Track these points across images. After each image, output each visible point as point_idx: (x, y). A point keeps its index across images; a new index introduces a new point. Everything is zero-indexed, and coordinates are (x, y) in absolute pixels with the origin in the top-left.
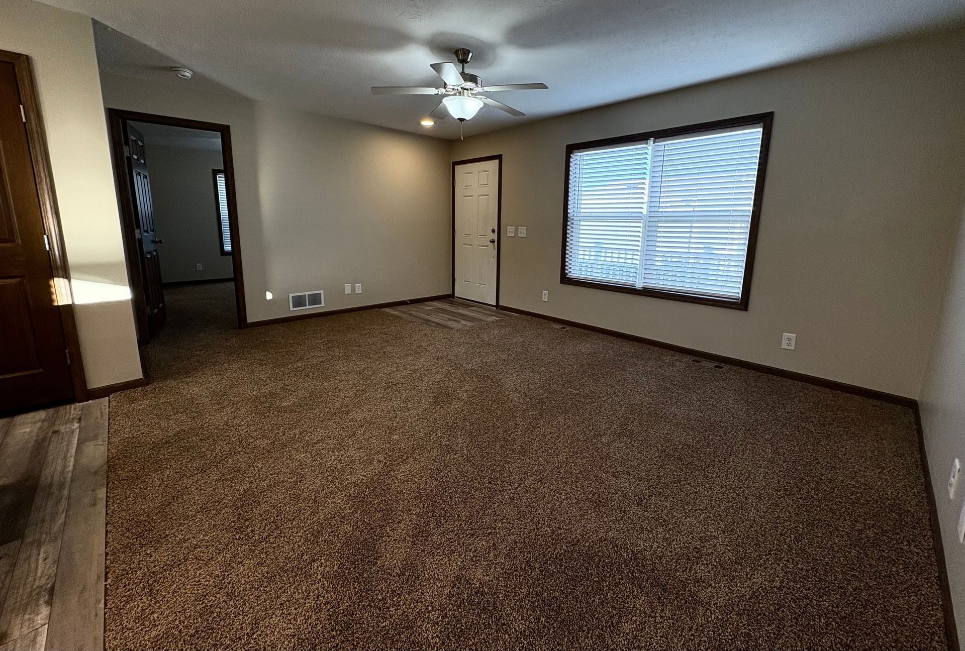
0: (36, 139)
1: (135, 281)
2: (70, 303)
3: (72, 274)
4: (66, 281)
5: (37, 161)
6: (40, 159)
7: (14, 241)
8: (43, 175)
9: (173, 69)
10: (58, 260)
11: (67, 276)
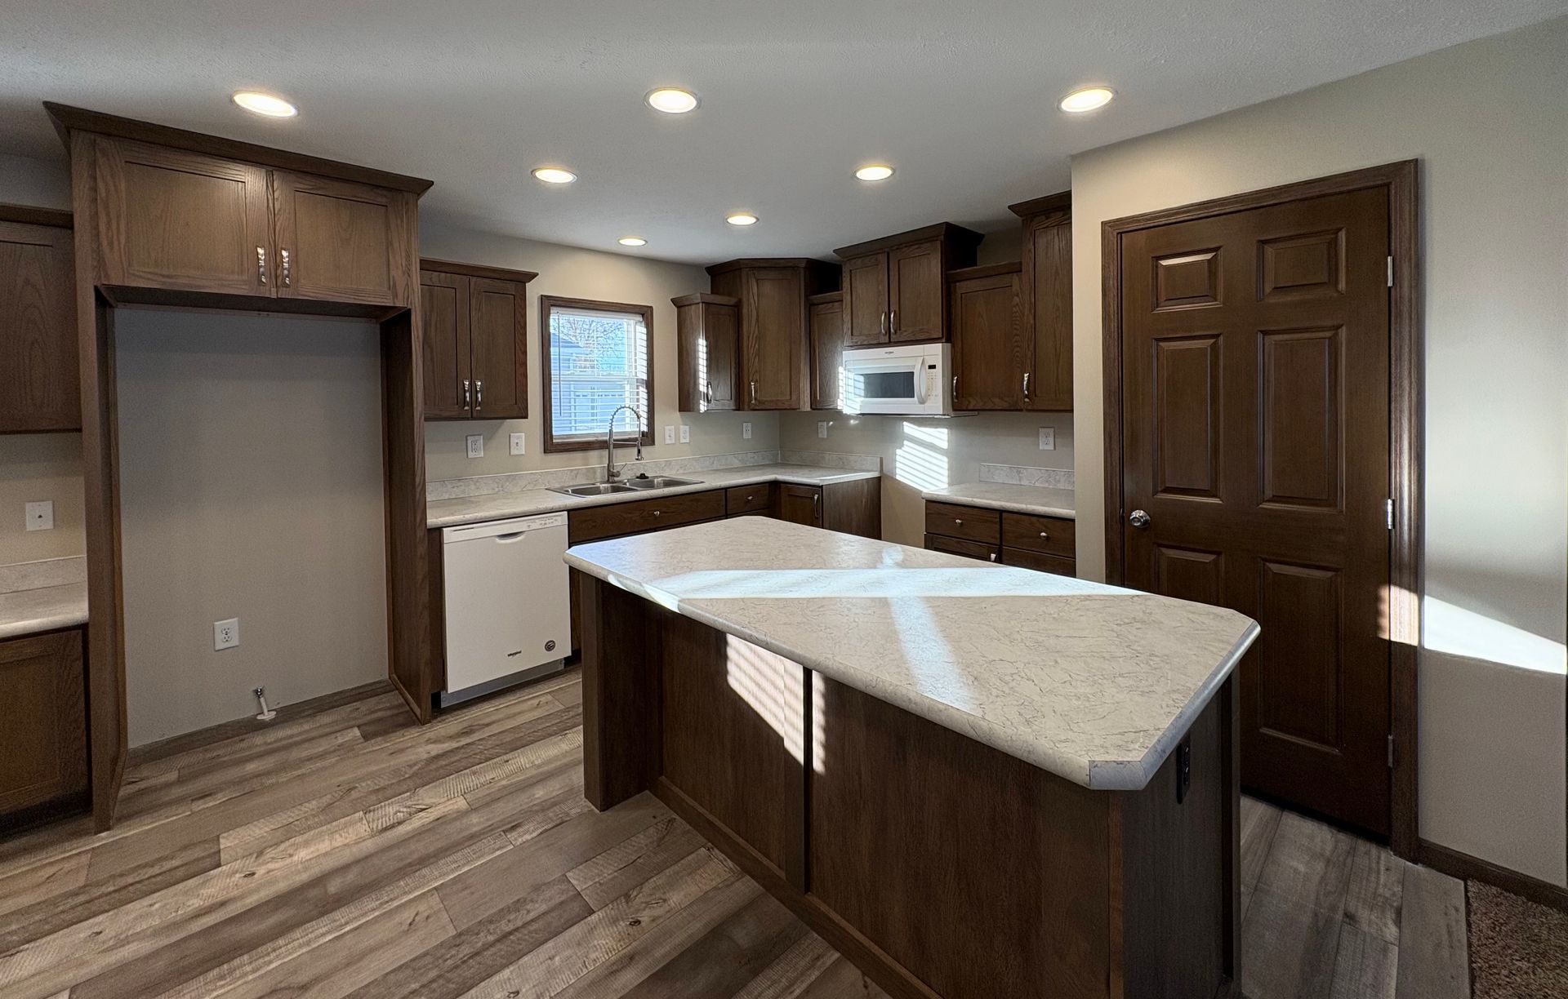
0: (1407, 314)
2: (1415, 642)
3: (1428, 585)
4: (1414, 597)
7: (1334, 505)
10: (1406, 551)
11: (1417, 586)
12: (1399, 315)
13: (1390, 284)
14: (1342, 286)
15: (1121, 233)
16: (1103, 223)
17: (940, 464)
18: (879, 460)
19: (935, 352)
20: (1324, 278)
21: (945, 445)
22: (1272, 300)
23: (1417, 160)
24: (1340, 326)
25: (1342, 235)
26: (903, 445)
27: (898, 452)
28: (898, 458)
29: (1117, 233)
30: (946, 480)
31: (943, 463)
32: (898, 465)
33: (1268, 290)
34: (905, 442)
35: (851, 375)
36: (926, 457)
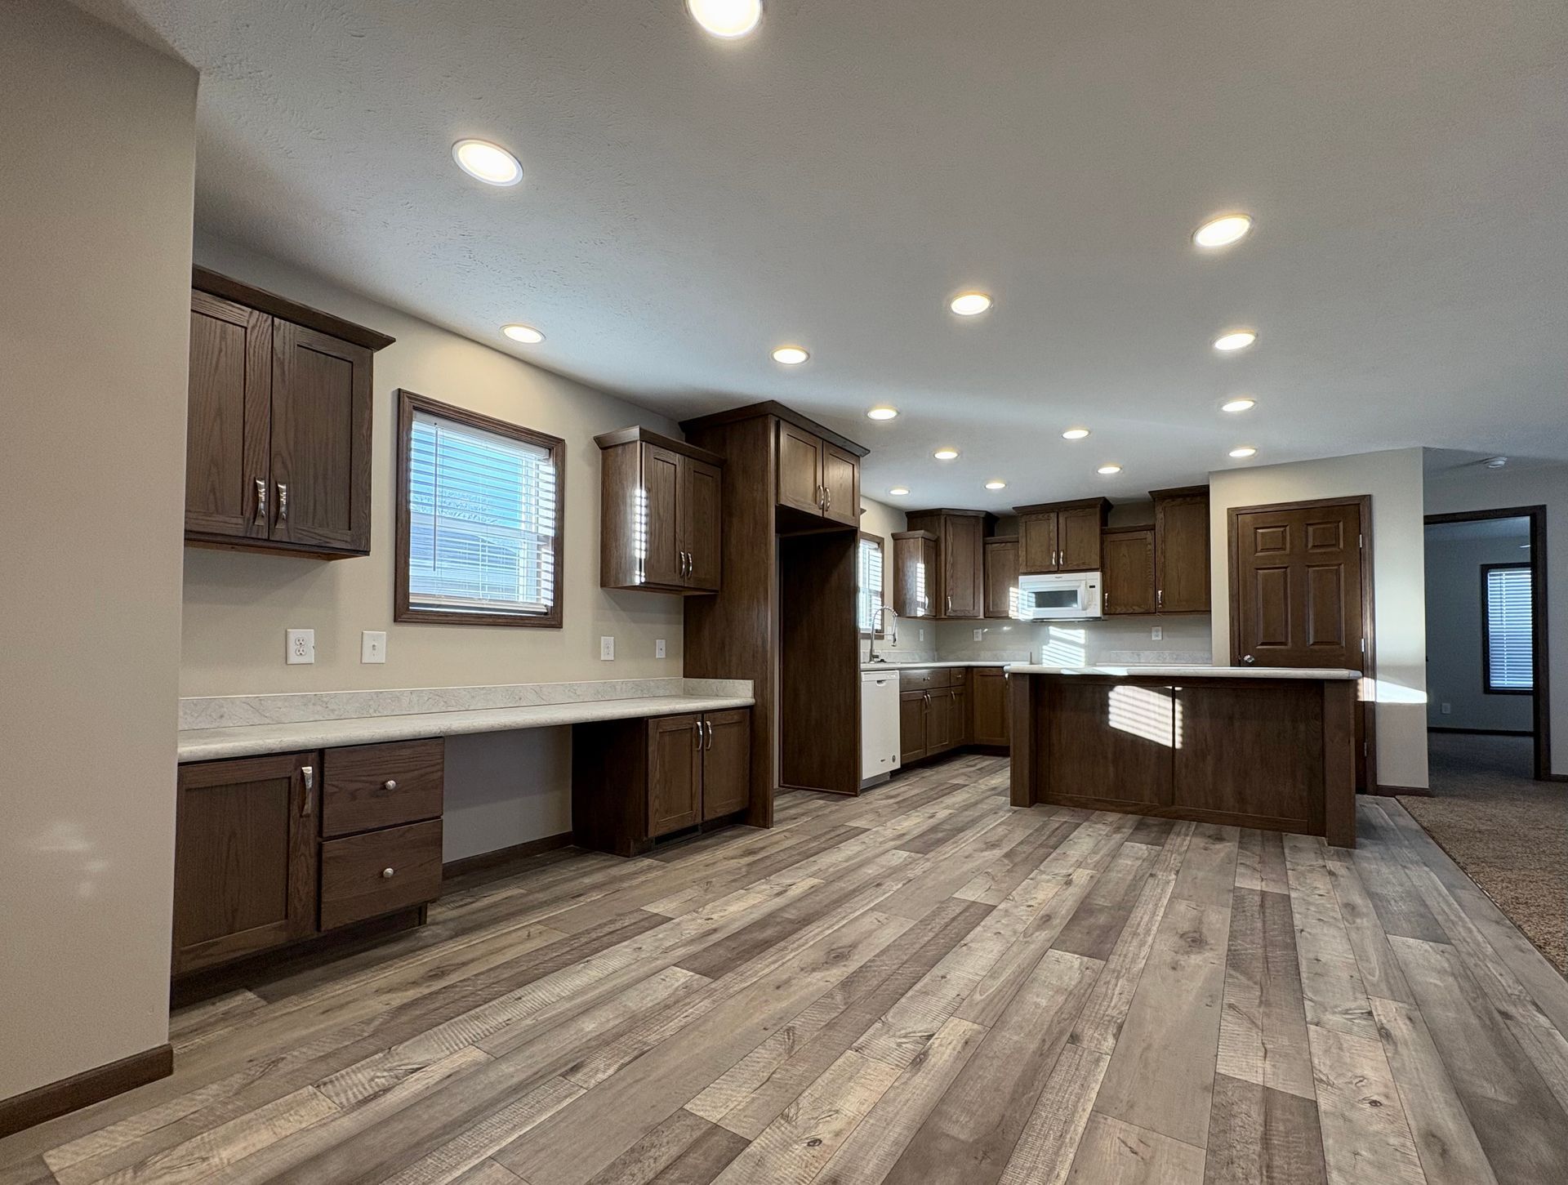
0: (1367, 559)
1: (1431, 687)
2: (1373, 700)
3: (1378, 676)
4: (1373, 681)
5: (1365, 578)
6: (1368, 575)
7: (1339, 644)
8: (1368, 588)
9: (1485, 461)
10: (1369, 661)
11: (1374, 677)
12: (1365, 560)
13: (1361, 546)
14: (1341, 546)
15: (1237, 515)
16: (1228, 509)
17: (1080, 654)
18: (1029, 654)
19: (1095, 577)
20: (1334, 542)
21: (1082, 641)
22: (1311, 551)
23: (1370, 495)
24: (1340, 564)
25: (1341, 524)
26: (1049, 643)
27: (1044, 647)
28: (1044, 652)
29: (1235, 514)
30: (1083, 659)
31: (1082, 652)
32: (1044, 656)
33: (1310, 545)
34: (1051, 641)
35: (1026, 593)
36: (1068, 650)
